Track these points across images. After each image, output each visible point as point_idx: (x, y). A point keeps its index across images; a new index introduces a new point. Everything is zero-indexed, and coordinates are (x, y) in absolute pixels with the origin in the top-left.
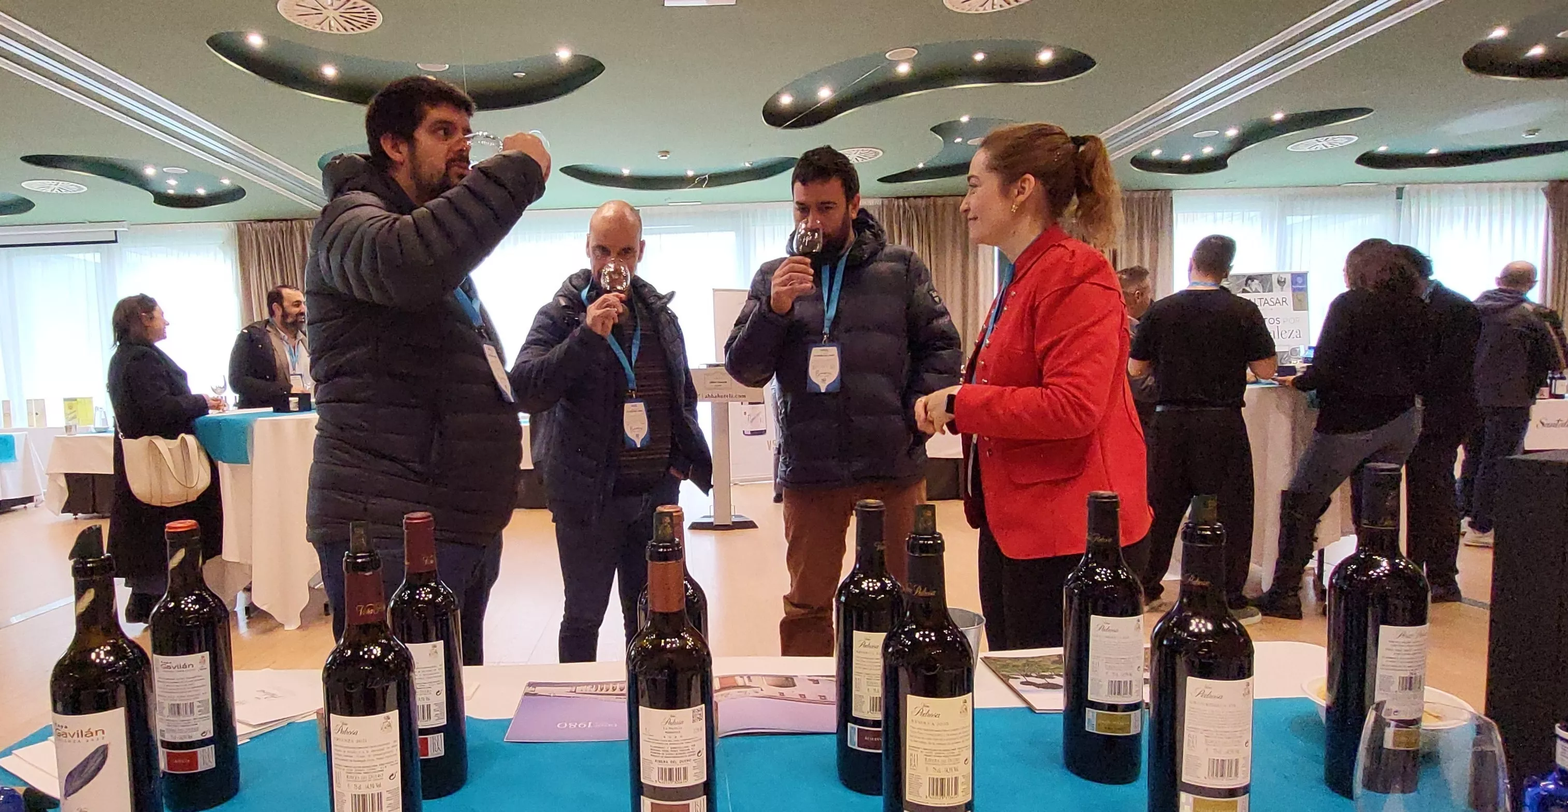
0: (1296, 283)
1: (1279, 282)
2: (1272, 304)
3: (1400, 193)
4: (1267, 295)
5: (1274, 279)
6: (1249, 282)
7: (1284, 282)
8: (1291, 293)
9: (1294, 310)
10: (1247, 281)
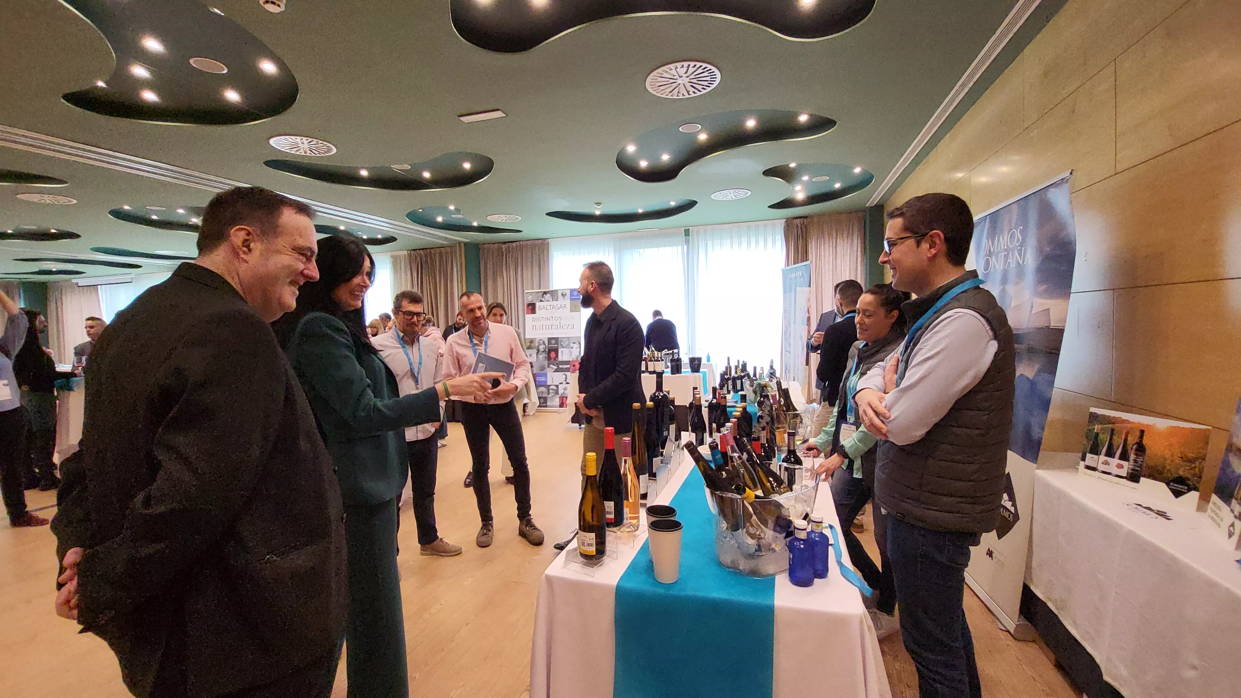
0: (573, 296)
1: (562, 294)
2: (557, 308)
3: (687, 233)
4: (555, 303)
5: (560, 293)
6: (544, 295)
7: (566, 295)
8: (569, 301)
9: (571, 312)
10: (543, 295)
